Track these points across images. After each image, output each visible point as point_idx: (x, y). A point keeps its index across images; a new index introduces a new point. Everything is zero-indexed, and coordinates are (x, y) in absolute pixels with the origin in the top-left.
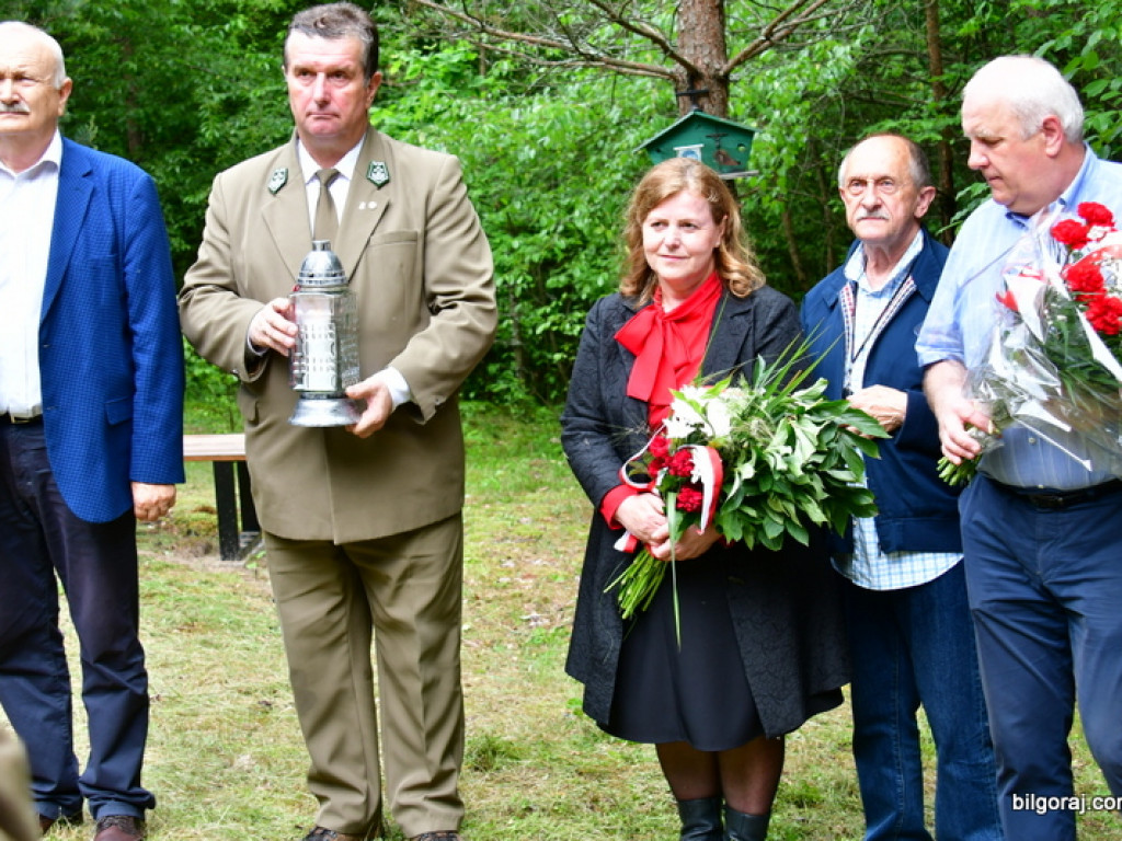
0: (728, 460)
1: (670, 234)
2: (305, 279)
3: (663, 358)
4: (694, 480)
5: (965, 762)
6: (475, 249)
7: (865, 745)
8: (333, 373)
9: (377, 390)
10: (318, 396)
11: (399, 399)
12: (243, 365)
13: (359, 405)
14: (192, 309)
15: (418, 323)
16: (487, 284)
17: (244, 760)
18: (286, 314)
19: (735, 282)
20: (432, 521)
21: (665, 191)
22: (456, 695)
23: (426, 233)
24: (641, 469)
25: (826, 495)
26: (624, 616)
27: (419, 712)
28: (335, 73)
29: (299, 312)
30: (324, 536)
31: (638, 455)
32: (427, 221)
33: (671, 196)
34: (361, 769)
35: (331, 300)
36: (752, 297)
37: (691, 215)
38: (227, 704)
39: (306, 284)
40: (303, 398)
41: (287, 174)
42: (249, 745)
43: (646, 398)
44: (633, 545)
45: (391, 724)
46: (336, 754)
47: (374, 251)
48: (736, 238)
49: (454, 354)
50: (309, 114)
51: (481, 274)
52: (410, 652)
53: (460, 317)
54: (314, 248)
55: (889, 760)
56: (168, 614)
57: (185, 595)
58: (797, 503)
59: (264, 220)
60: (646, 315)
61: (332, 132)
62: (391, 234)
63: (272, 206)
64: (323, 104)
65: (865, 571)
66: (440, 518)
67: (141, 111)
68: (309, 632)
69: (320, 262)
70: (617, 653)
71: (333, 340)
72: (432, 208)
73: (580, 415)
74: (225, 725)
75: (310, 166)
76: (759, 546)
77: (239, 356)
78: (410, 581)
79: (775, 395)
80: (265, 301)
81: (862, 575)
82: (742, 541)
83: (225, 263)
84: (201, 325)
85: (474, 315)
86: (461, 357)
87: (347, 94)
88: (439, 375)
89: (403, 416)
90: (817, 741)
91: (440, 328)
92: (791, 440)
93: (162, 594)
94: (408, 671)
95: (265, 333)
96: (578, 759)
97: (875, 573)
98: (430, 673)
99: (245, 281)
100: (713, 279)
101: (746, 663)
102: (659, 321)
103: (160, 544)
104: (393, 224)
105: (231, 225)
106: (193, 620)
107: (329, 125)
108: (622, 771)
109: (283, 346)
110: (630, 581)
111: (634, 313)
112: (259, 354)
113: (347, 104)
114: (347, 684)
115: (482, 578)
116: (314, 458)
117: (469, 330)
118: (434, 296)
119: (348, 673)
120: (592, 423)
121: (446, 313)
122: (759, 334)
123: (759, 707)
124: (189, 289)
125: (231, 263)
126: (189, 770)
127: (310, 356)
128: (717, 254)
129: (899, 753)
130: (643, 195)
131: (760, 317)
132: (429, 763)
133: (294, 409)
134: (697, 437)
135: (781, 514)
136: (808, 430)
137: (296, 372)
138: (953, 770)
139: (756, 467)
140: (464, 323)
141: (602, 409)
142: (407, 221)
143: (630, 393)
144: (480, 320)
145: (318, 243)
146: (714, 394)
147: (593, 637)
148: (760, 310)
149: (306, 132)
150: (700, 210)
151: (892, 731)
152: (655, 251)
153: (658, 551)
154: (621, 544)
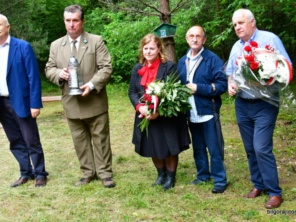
0: (159, 98)
1: (148, 51)
2: (70, 64)
3: (148, 77)
4: (152, 103)
5: (216, 158)
6: (107, 56)
7: (196, 155)
8: (77, 83)
9: (87, 87)
10: (74, 88)
11: (92, 88)
12: (58, 83)
13: (83, 90)
14: (48, 71)
15: (95, 72)
16: (110, 63)
17: (71, 163)
18: (66, 72)
19: (163, 60)
20: (101, 113)
21: (147, 41)
22: (110, 149)
23: (96, 53)
24: (143, 100)
25: (180, 105)
26: (142, 131)
27: (102, 153)
28: (74, 20)
29: (69, 71)
30: (78, 118)
31: (142, 97)
32: (96, 50)
33: (148, 42)
34: (91, 165)
35: (76, 68)
36: (166, 63)
37: (152, 46)
38: (70, 151)
39: (70, 65)
40: (71, 89)
41: (66, 42)
42: (73, 160)
43: (144, 85)
44: (142, 116)
45: (97, 156)
46: (85, 163)
47: (85, 57)
48: (163, 51)
49: (103, 78)
50: (70, 29)
51: (108, 60)
52: (99, 141)
53: (104, 70)
54: (71, 57)
55: (201, 158)
56: (61, 133)
57: (65, 128)
58: (174, 107)
59: (62, 52)
60: (144, 68)
61: (75, 33)
62: (88, 53)
63: (63, 49)
64: (72, 27)
65: (194, 119)
66: (103, 112)
67: (61, 28)
68: (78, 138)
69: (73, 60)
70: (140, 139)
71: (76, 76)
72: (97, 47)
73: (131, 89)
74: (69, 156)
75: (71, 40)
76: (167, 116)
77: (58, 81)
78: (98, 126)
79: (170, 84)
80: (62, 69)
81: (193, 120)
82: (164, 115)
83: (54, 61)
84: (49, 75)
85: (107, 69)
86: (105, 78)
87: (77, 25)
88: (100, 83)
89: (93, 92)
90: (190, 153)
91: (100, 73)
92: (172, 94)
93: (60, 128)
94: (99, 145)
95: (62, 76)
96: (140, 160)
97: (196, 119)
98: (103, 145)
99: (58, 65)
100: (158, 60)
101: (167, 141)
102: (147, 69)
103: (61, 118)
104: (89, 51)
105: (55, 53)
106: (66, 133)
107: (74, 31)
108: (148, 162)
109: (66, 78)
110: (142, 124)
111: (142, 67)
112: (62, 80)
113: (77, 27)
114: (87, 148)
115: (126, 121)
116: (75, 102)
117: (106, 73)
118: (98, 66)
119: (87, 146)
120: (134, 91)
121: (101, 70)
122: (168, 71)
123: (170, 150)
124: (47, 67)
125: (55, 61)
126: (59, 167)
127: (72, 80)
128: (159, 54)
129: (203, 157)
130: (142, 42)
131: (168, 67)
132: (104, 164)
133: (69, 92)
134: (153, 93)
135: (171, 110)
136: (175, 91)
137: (69, 83)
138: (213, 160)
139: (165, 100)
140: (105, 71)
141: (136, 88)
142: (92, 50)
143: (141, 84)
144: (109, 71)
145: (72, 56)
146: (157, 84)
147: (136, 136)
148: (168, 66)
149: (69, 33)
150: (154, 45)
151: (201, 152)
152: (145, 54)
153: (147, 117)
154: (140, 116)
